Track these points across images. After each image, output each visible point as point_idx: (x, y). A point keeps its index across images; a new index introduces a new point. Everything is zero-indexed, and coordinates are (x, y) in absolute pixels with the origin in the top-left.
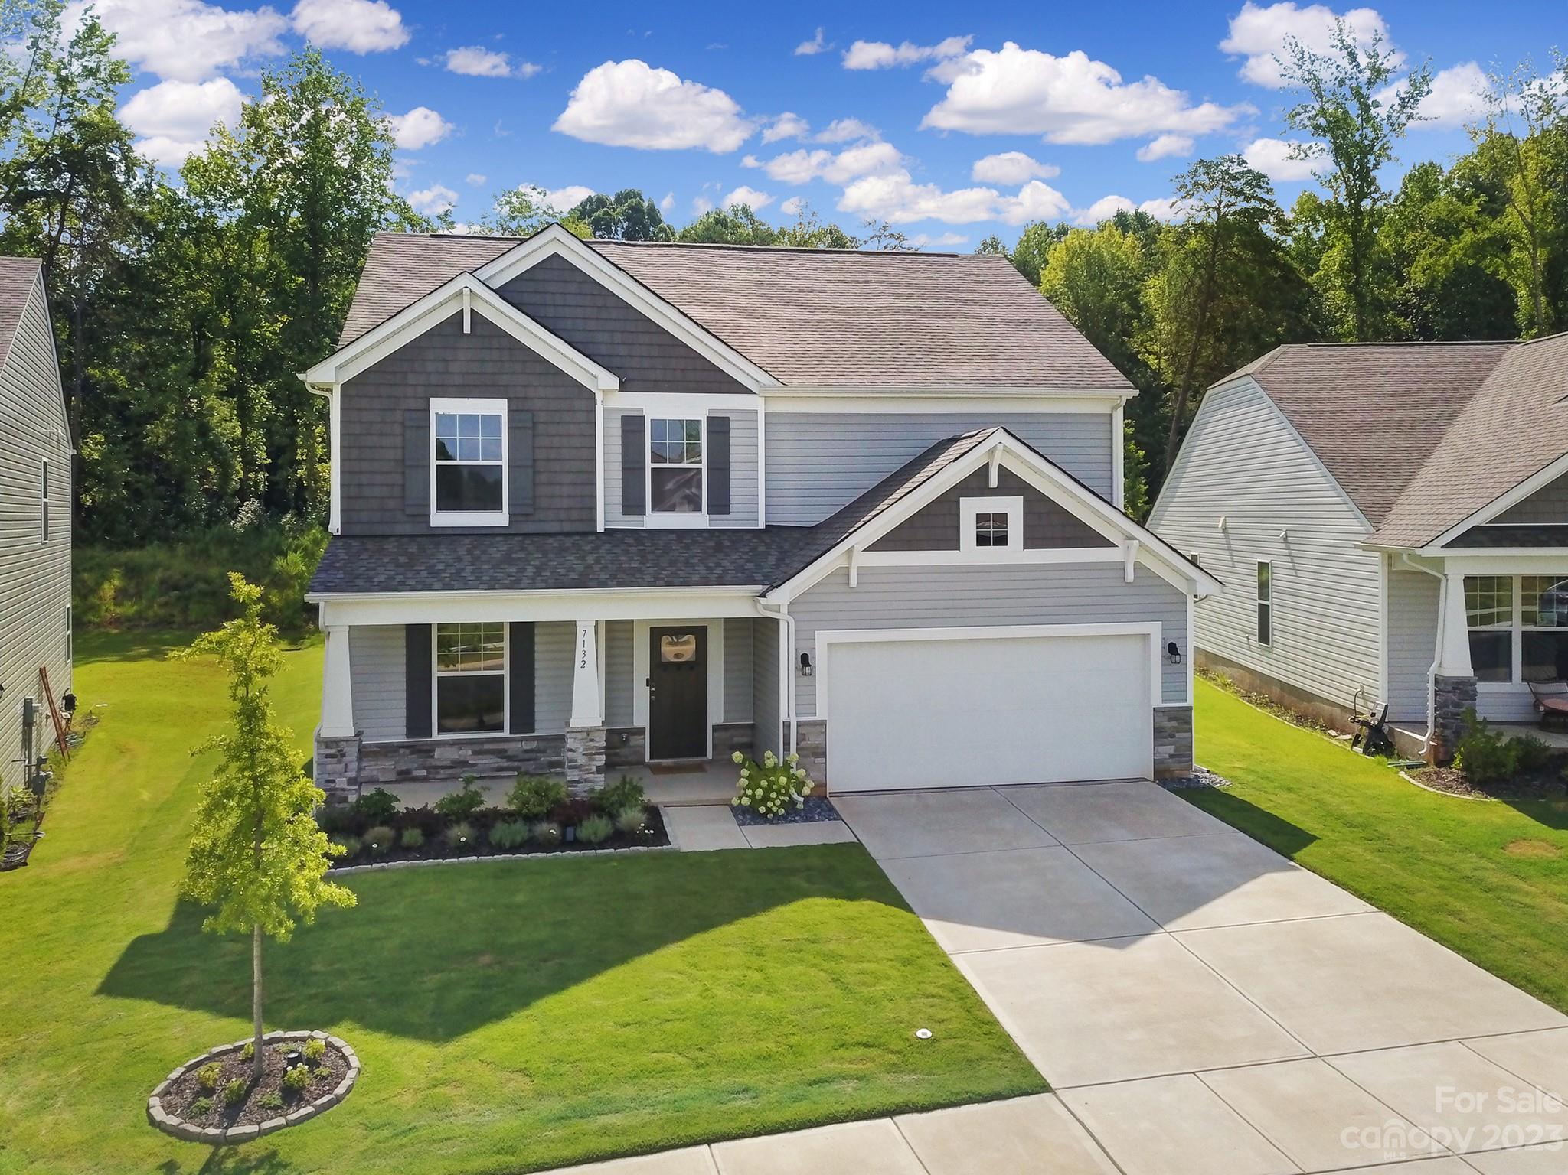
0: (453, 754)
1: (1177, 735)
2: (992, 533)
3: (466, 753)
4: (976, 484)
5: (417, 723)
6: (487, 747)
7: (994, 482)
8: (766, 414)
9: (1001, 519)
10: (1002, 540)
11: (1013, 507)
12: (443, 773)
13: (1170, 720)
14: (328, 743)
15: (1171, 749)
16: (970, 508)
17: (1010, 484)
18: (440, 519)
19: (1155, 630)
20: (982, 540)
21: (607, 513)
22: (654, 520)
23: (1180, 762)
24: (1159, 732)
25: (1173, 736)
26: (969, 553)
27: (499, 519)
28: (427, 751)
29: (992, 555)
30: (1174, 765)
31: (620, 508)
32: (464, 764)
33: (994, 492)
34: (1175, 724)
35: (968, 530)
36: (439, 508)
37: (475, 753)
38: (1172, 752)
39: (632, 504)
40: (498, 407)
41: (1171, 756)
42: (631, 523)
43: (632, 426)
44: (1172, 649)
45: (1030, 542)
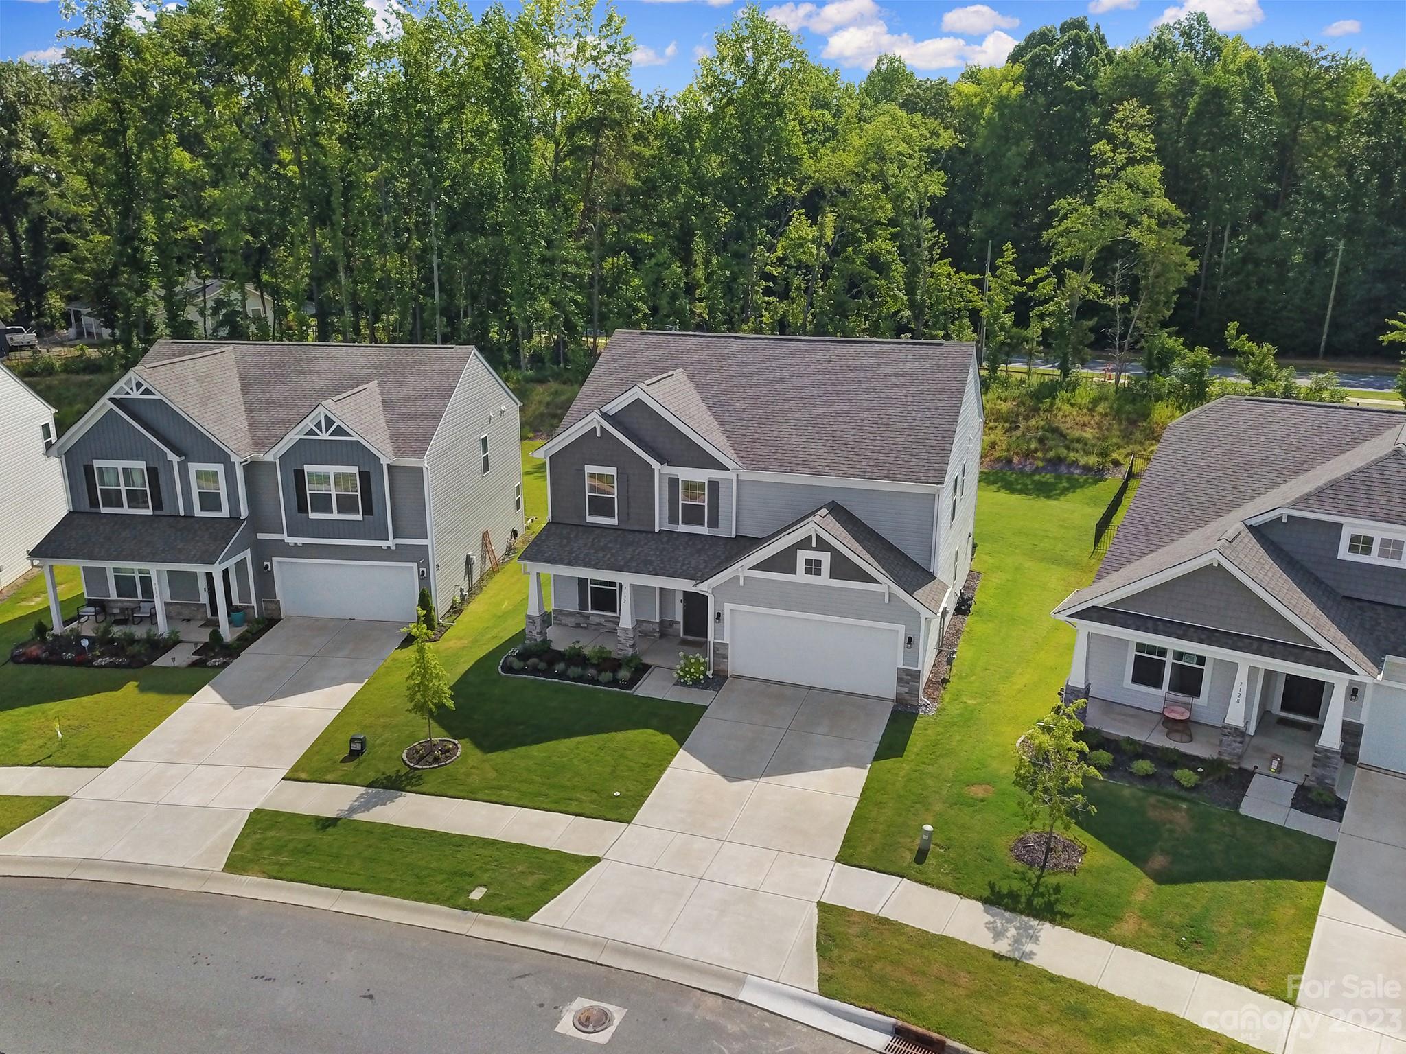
0: (597, 620)
1: (910, 683)
2: (813, 567)
3: (602, 620)
4: (805, 544)
5: (583, 604)
6: (611, 619)
7: (814, 545)
8: (738, 480)
9: (818, 563)
10: (818, 573)
11: (825, 558)
12: (593, 627)
13: (907, 675)
14: (529, 617)
15: (906, 689)
16: (802, 555)
17: (822, 545)
18: (591, 519)
19: (901, 629)
20: (808, 571)
21: (660, 522)
22: (683, 528)
23: (911, 697)
24: (899, 680)
25: (908, 683)
26: (801, 576)
27: (614, 521)
28: (587, 617)
29: (812, 579)
30: (907, 697)
31: (667, 521)
32: (602, 625)
33: (814, 549)
34: (909, 677)
35: (801, 565)
36: (590, 514)
37: (606, 621)
38: (907, 691)
39: (673, 520)
40: (613, 471)
41: (906, 693)
42: (671, 528)
43: (673, 482)
44: (910, 640)
45: (833, 575)
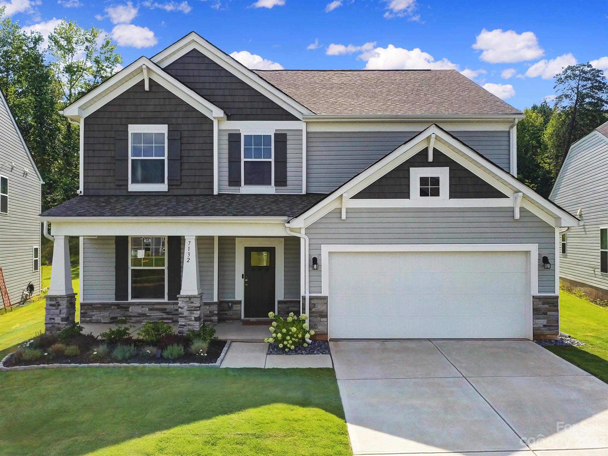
0: (139, 310)
1: (549, 313)
2: (430, 189)
3: (146, 310)
4: (420, 159)
5: (121, 293)
6: (156, 307)
7: (431, 159)
8: (307, 133)
9: (436, 181)
10: (436, 193)
11: (442, 174)
12: (134, 319)
13: (543, 304)
14: (50, 298)
15: (544, 322)
16: (417, 174)
17: (441, 160)
18: (133, 187)
19: (534, 249)
20: (424, 193)
21: (220, 185)
22: (245, 190)
23: (550, 330)
24: (536, 311)
25: (546, 314)
26: (416, 200)
27: (163, 187)
28: (126, 307)
29: (430, 202)
30: (546, 331)
31: (227, 183)
32: (144, 315)
33: (431, 165)
34: (546, 306)
35: (415, 186)
36: (133, 182)
37: (150, 310)
38: (545, 323)
39: (234, 181)
40: (163, 129)
41: (545, 326)
42: (232, 191)
43: (234, 139)
44: (544, 261)
45: (453, 194)
